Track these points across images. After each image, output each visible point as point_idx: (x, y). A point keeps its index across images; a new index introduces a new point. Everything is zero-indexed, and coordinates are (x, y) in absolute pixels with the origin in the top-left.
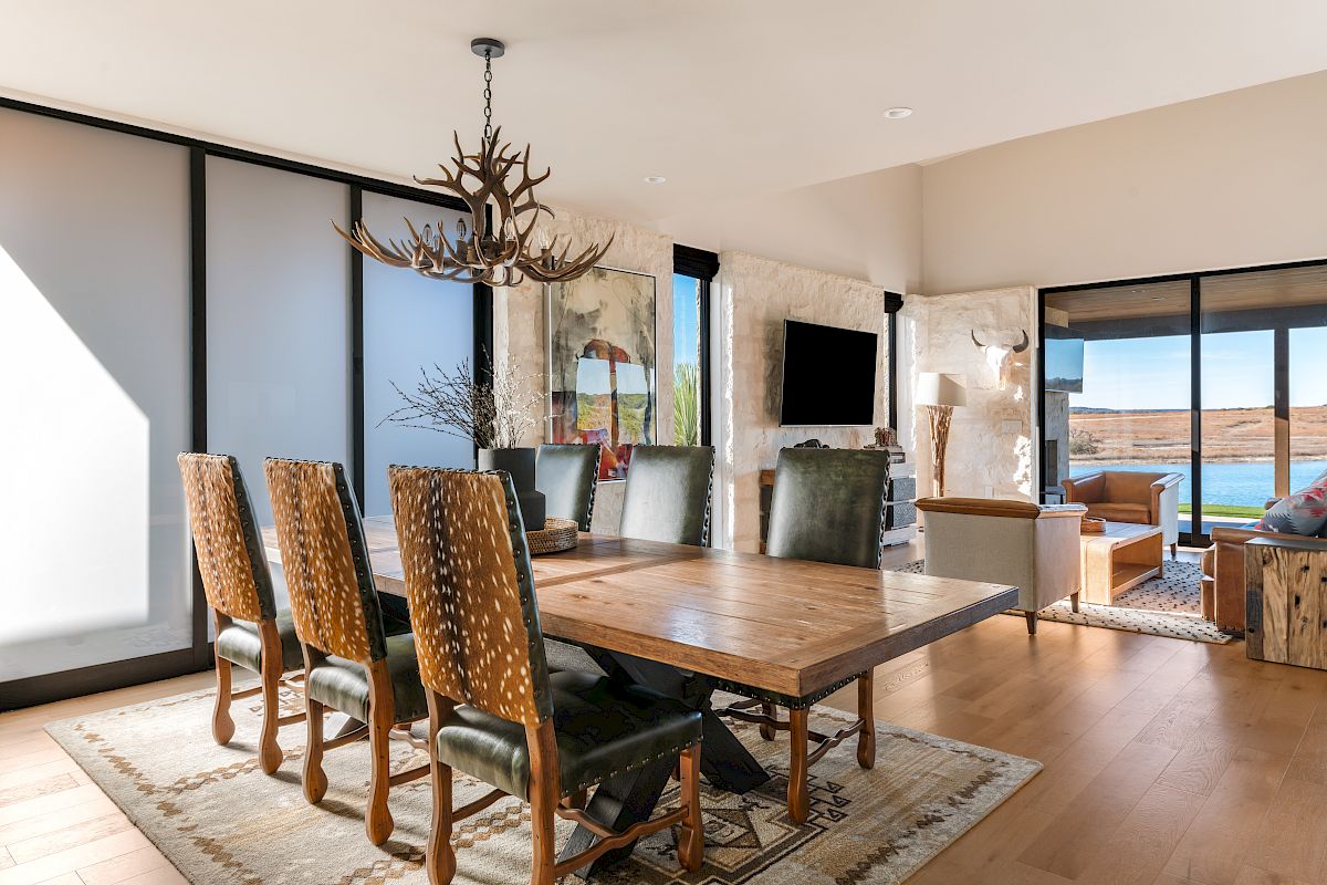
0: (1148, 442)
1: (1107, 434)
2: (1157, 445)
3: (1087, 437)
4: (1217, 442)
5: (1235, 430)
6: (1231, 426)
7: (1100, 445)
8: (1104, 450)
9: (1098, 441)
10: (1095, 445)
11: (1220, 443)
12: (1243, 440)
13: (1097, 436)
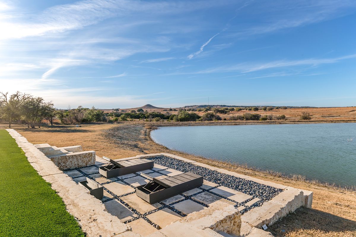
0: (326, 116)
1: (314, 114)
2: (328, 117)
3: (308, 115)
4: (346, 116)
5: (351, 113)
6: (350, 111)
7: (312, 117)
8: (313, 118)
9: (311, 116)
10: (310, 117)
11: (347, 116)
12: (354, 115)
13: (311, 114)
